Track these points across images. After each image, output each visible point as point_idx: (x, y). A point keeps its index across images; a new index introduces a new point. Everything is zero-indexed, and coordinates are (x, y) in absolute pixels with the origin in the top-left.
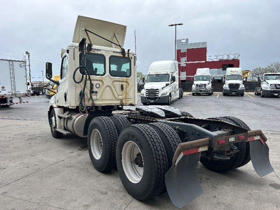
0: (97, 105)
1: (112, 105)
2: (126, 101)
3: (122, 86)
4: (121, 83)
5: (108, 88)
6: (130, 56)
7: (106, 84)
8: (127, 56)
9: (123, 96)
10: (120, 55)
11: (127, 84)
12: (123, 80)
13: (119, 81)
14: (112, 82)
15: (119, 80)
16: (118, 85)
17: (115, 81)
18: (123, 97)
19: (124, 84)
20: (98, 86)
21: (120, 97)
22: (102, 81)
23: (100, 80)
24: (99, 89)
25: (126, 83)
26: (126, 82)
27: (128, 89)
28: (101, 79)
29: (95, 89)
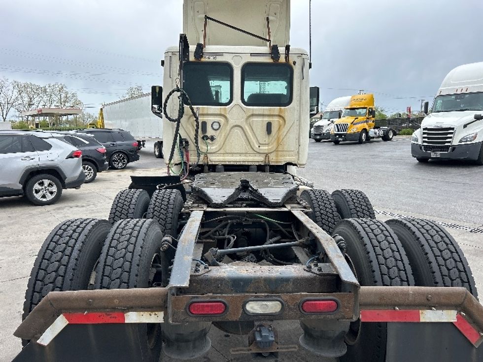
0: (214, 163)
1: (247, 163)
2: (277, 156)
3: (269, 126)
4: (267, 119)
5: (237, 131)
6: (292, 59)
7: (232, 122)
8: (282, 59)
9: (272, 147)
10: (267, 60)
11: (281, 121)
12: (272, 113)
13: (263, 115)
14: (245, 118)
15: (261, 113)
16: (260, 123)
17: (253, 115)
18: (270, 147)
19: (275, 121)
20: (216, 126)
21: (265, 148)
22: (225, 117)
23: (220, 115)
24: (218, 131)
25: (278, 119)
26: (280, 116)
27: (285, 130)
28: (223, 113)
29: (210, 132)
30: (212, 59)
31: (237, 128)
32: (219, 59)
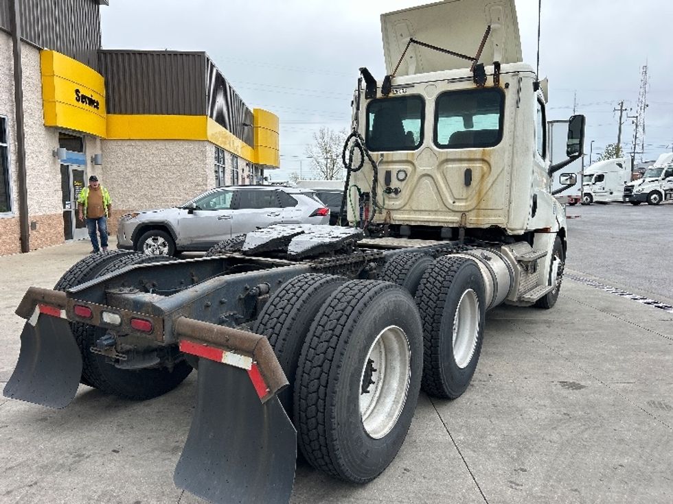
0: (397, 223)
1: (436, 225)
2: (478, 216)
3: (468, 175)
4: (465, 165)
5: (427, 181)
6: (503, 80)
7: (421, 169)
8: (490, 82)
9: (472, 203)
10: (470, 85)
11: (485, 167)
12: (472, 157)
13: (461, 160)
14: (437, 163)
15: (458, 157)
16: (456, 171)
17: (447, 161)
18: (468, 204)
19: (477, 167)
20: (402, 176)
21: (461, 205)
22: (413, 164)
23: (407, 162)
24: (405, 182)
25: (481, 165)
26: (483, 160)
27: (490, 180)
28: (410, 159)
29: (395, 184)
30: (400, 93)
31: (427, 177)
32: (409, 92)
